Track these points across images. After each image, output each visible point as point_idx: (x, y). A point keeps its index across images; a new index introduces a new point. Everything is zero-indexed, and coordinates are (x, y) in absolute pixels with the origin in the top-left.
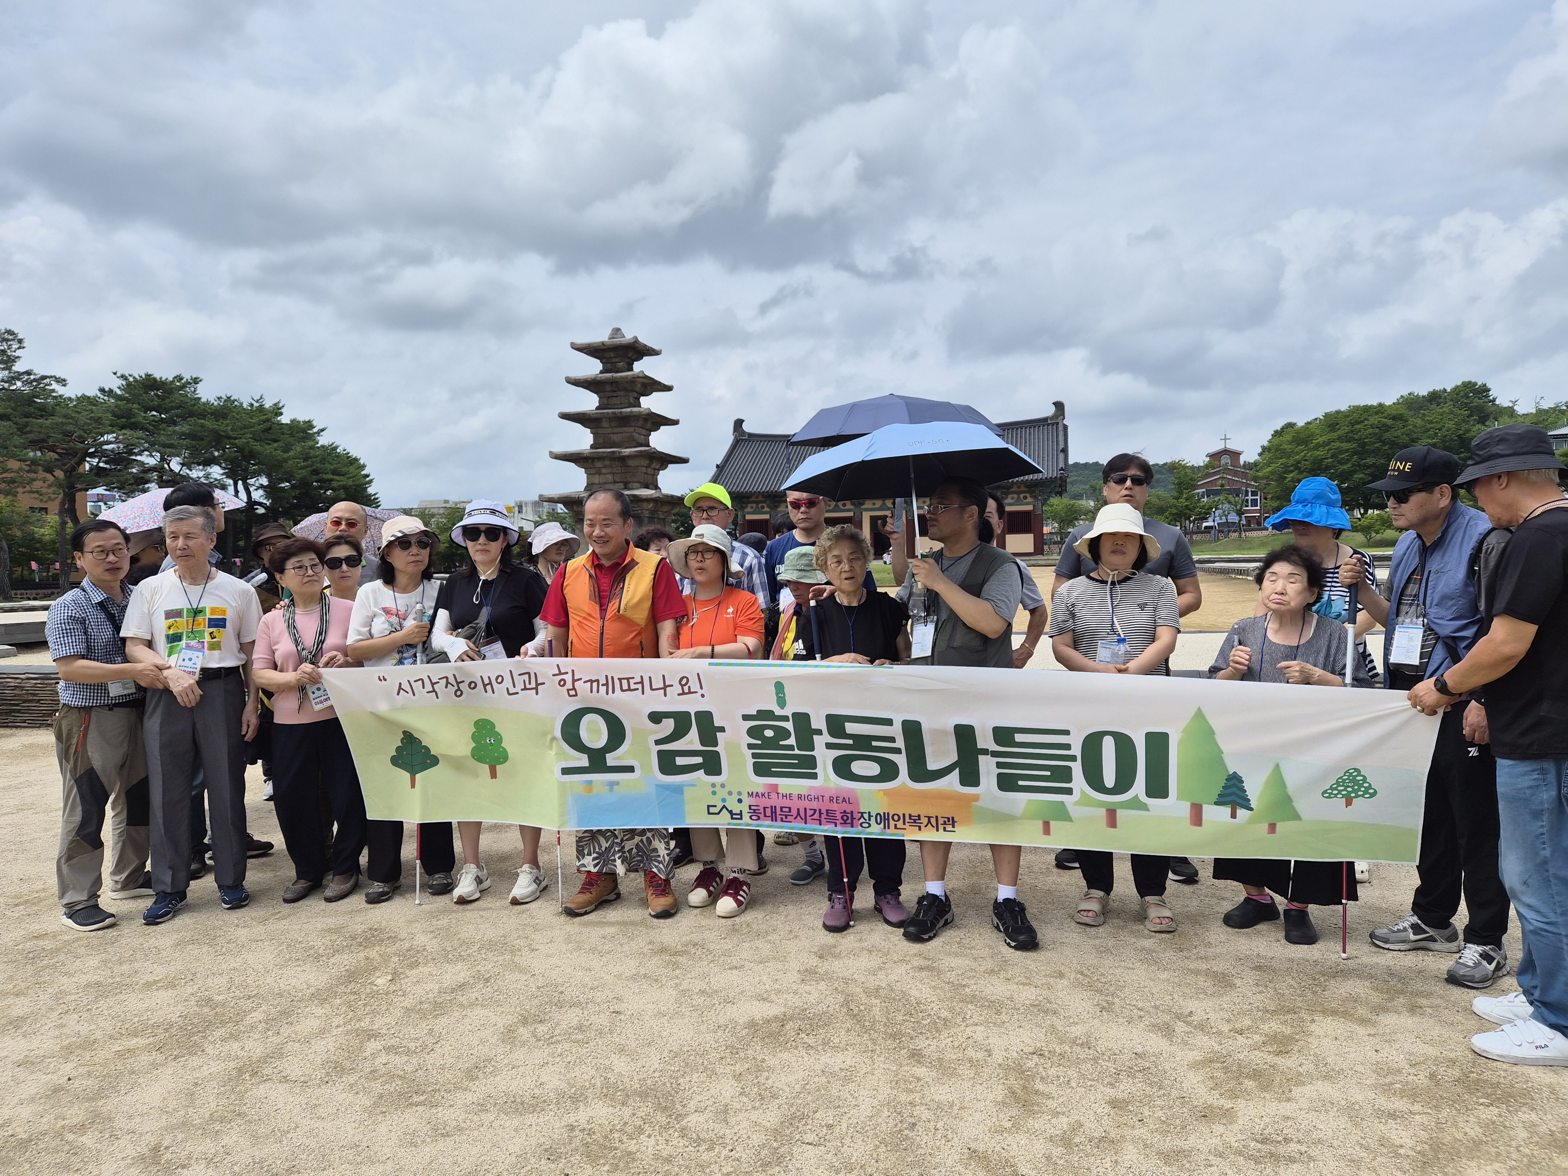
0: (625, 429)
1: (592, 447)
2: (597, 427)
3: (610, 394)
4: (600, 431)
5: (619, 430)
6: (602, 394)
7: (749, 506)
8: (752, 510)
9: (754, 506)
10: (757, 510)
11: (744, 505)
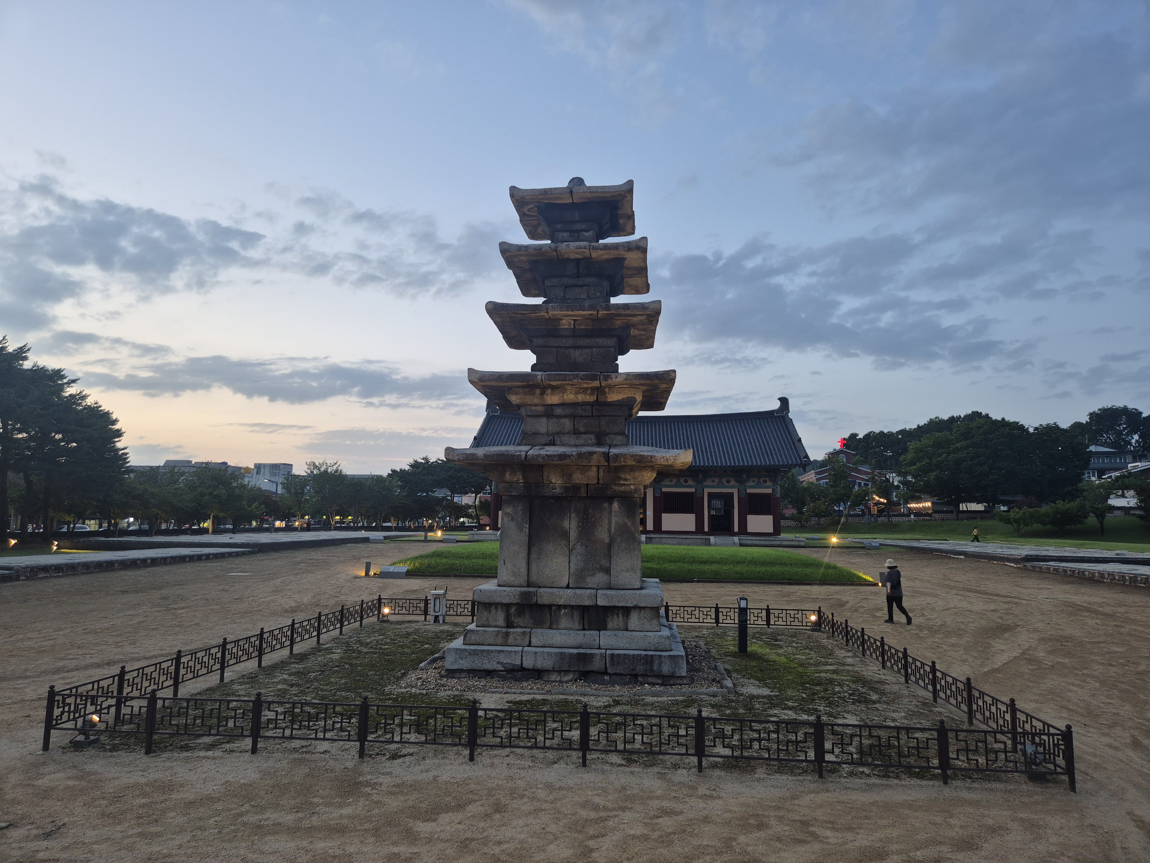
2: (547, 336)
6: (556, 281)
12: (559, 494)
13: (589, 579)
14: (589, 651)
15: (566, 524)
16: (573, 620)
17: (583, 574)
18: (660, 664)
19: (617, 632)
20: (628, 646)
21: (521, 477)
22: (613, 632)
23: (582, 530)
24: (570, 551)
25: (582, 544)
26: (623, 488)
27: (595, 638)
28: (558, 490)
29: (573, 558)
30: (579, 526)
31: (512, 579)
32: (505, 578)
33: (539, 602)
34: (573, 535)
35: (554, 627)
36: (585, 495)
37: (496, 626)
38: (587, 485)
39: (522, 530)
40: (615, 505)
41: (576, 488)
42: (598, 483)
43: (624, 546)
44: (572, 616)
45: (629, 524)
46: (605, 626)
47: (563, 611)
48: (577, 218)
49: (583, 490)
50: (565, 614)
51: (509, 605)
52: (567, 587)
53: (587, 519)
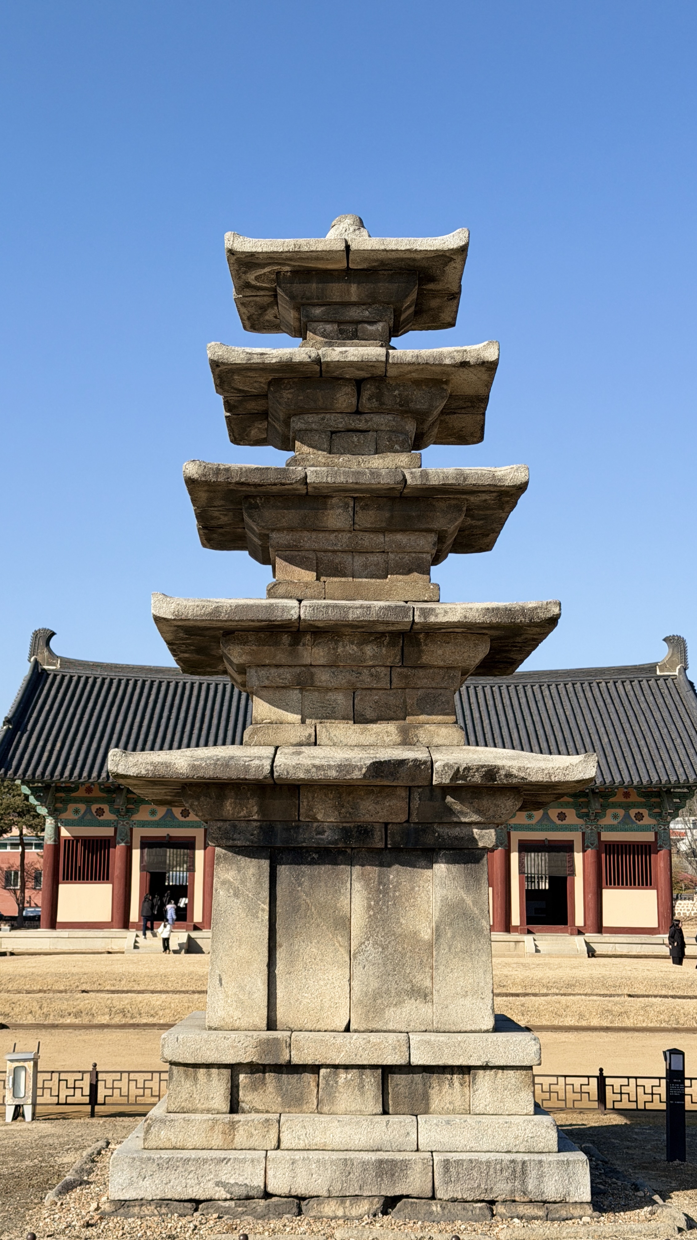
5: (381, 540)
7: (72, 807)
8: (76, 817)
9: (82, 807)
10: (88, 817)
11: (59, 805)
12: (330, 843)
13: (390, 1013)
14: (399, 1156)
15: (344, 901)
16: (363, 1094)
17: (379, 1001)
18: (541, 1177)
19: (451, 1117)
20: (473, 1145)
21: (255, 809)
22: (446, 1117)
23: (374, 914)
24: (352, 956)
25: (375, 943)
26: (456, 831)
27: (409, 1129)
28: (328, 835)
29: (358, 971)
30: (369, 907)
31: (237, 1014)
32: (221, 1013)
33: (296, 1060)
34: (358, 923)
35: (326, 1109)
36: (381, 845)
37: (208, 1111)
38: (386, 824)
39: (255, 916)
40: (441, 865)
41: (365, 831)
42: (407, 821)
43: (459, 945)
44: (361, 1087)
45: (469, 901)
46: (427, 1105)
47: (343, 1076)
48: (354, 298)
49: (378, 834)
50: (347, 1082)
51: (235, 1069)
52: (347, 1029)
53: (386, 893)
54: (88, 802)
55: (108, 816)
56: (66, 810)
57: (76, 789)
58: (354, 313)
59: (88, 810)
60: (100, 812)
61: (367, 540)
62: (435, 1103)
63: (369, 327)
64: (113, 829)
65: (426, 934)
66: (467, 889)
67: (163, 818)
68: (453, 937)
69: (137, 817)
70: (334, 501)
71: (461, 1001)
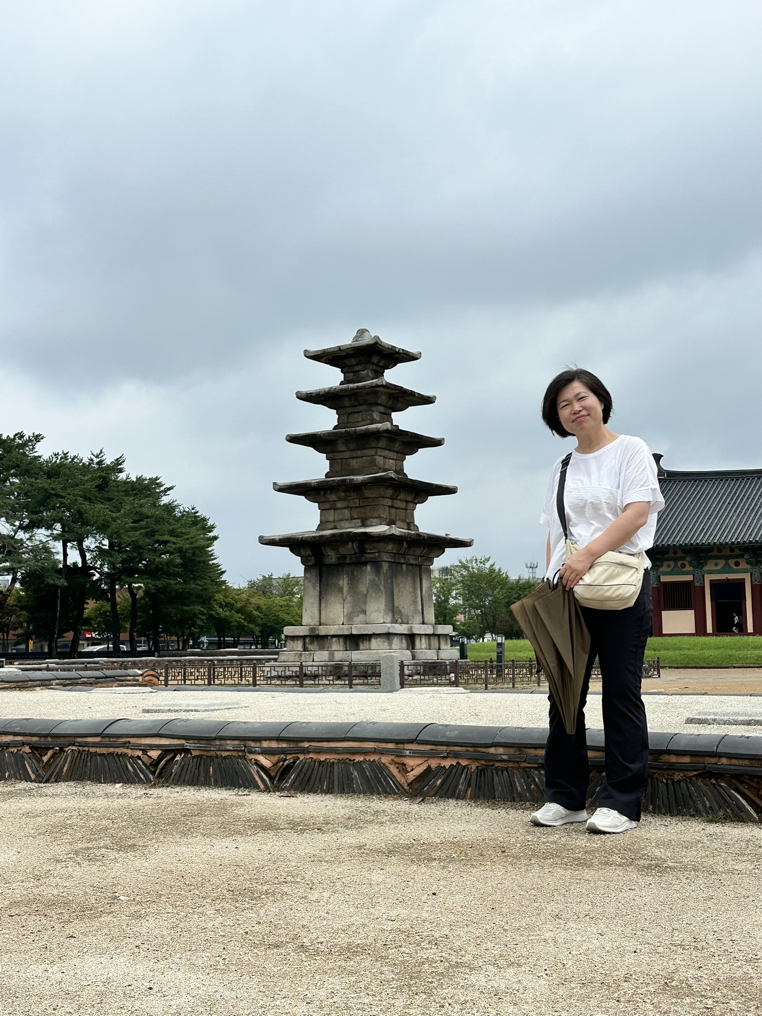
0: (366, 452)
1: (327, 475)
2: (333, 452)
3: (350, 410)
4: (337, 456)
5: (359, 453)
6: (341, 411)
7: (665, 563)
8: (669, 570)
9: (672, 563)
10: (676, 569)
11: (658, 563)
13: (355, 619)
14: (343, 663)
15: (341, 582)
16: (340, 644)
17: (352, 614)
22: (361, 651)
23: (350, 586)
24: (344, 601)
25: (350, 595)
26: (371, 556)
27: (349, 655)
28: (333, 560)
29: (345, 605)
30: (348, 584)
31: (311, 621)
32: (306, 621)
33: (320, 634)
34: (345, 589)
35: (328, 649)
36: (349, 562)
37: (297, 651)
38: (349, 555)
39: (315, 588)
40: (369, 567)
41: (344, 557)
43: (373, 595)
44: (339, 642)
45: (377, 579)
46: (359, 648)
47: (334, 639)
48: (354, 363)
49: (348, 558)
50: (335, 641)
51: (304, 637)
52: (343, 624)
53: (354, 577)
54: (676, 560)
55: (688, 568)
56: (662, 566)
57: (667, 552)
58: (357, 368)
59: (676, 565)
60: (683, 566)
61: (354, 454)
62: (361, 647)
63: (363, 372)
64: (692, 576)
65: (365, 592)
66: (376, 576)
67: (723, 567)
68: (372, 592)
69: (706, 568)
70: (339, 441)
71: (374, 613)
